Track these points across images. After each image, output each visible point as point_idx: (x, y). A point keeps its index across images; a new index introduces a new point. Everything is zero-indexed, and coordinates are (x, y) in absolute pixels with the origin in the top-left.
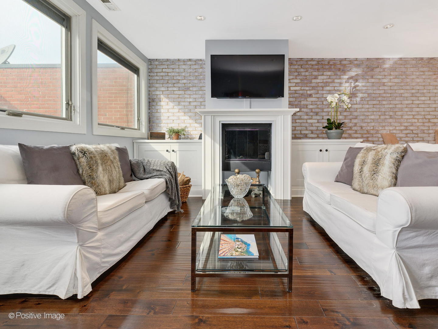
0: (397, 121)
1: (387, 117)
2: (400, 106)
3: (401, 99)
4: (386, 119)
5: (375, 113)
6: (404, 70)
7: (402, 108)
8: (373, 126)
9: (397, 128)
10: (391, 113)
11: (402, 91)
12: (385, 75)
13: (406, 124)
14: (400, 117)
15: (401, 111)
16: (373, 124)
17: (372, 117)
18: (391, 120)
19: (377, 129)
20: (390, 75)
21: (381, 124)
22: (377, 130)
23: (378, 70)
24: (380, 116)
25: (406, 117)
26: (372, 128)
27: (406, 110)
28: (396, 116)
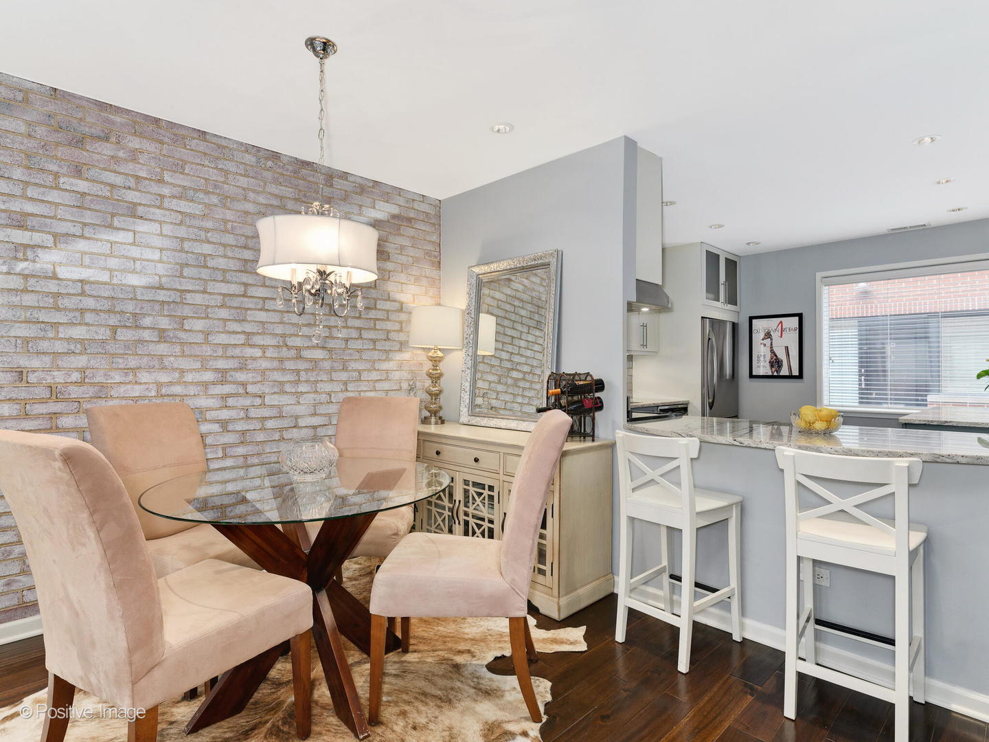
0: (188, 353)
1: (146, 335)
2: (198, 299)
3: (204, 276)
4: (141, 341)
5: (89, 317)
6: (214, 175)
7: (208, 306)
8: (82, 371)
9: (189, 377)
10: (164, 323)
11: (207, 249)
12: (137, 178)
13: (221, 364)
14: (199, 338)
15: (202, 318)
16: (81, 361)
17: (78, 332)
18: (162, 348)
19: (99, 378)
20: (161, 181)
21: (121, 362)
22: (102, 386)
23: (107, 149)
24: (114, 329)
25: (222, 339)
26: (75, 376)
27: (223, 313)
28: (182, 335)
